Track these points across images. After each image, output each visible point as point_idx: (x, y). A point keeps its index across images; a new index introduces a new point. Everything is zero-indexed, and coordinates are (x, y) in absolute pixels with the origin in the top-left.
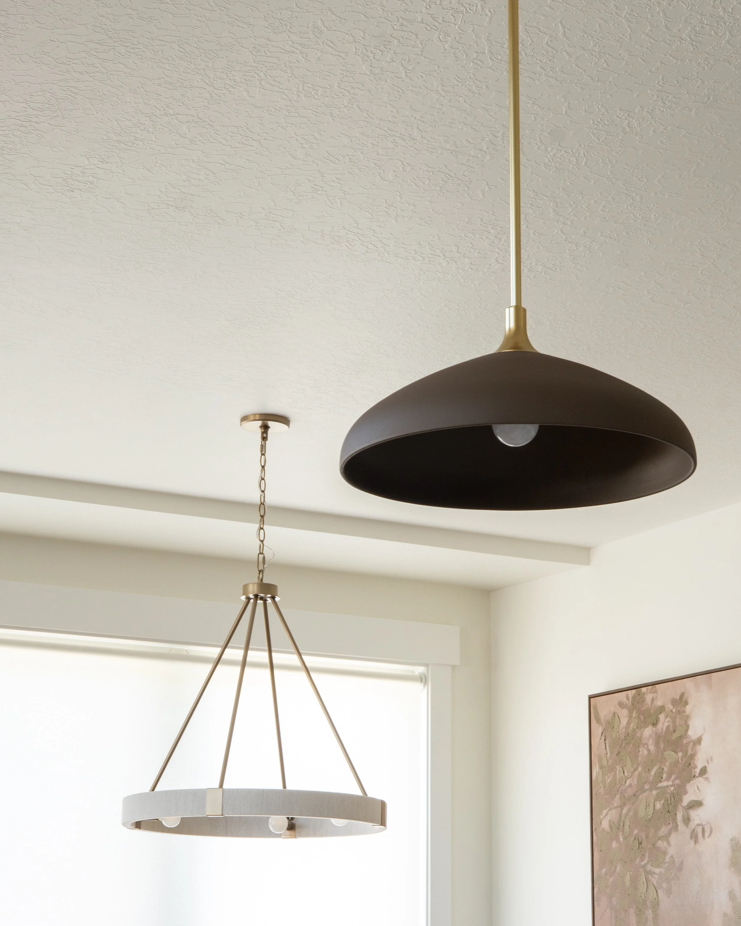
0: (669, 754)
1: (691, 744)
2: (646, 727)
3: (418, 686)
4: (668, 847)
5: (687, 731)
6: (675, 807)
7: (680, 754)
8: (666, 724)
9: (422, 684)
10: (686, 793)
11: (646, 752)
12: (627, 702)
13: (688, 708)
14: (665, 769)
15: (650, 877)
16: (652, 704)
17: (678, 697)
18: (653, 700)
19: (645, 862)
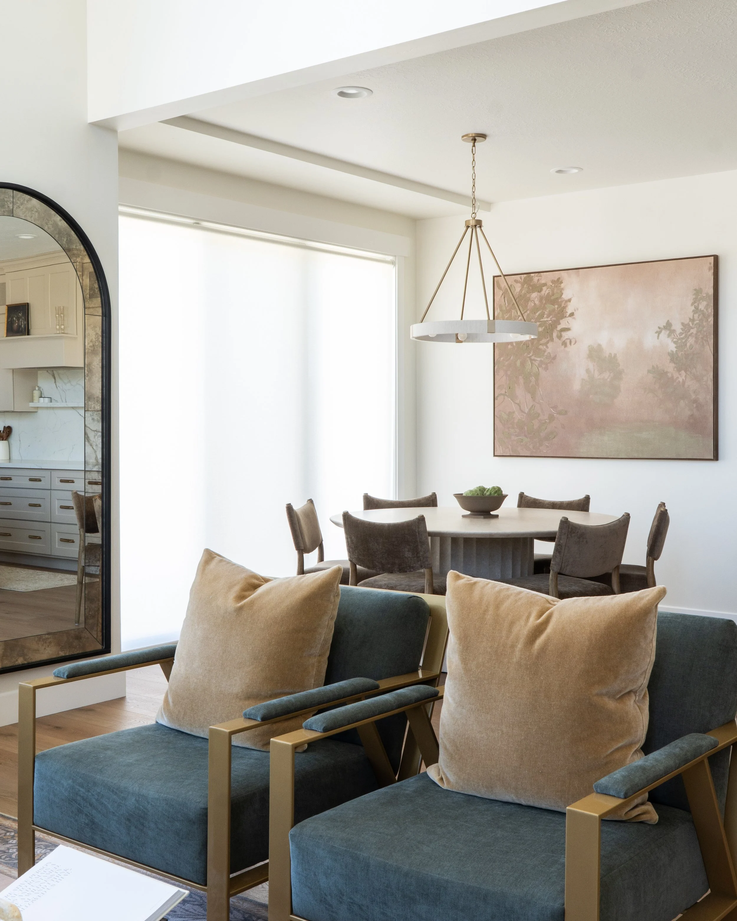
0: (549, 307)
1: (564, 302)
2: (533, 293)
3: (391, 266)
4: (546, 349)
5: (561, 295)
6: (552, 330)
7: (556, 306)
8: (547, 292)
9: (393, 266)
10: (559, 324)
11: (533, 304)
12: (521, 280)
13: (562, 285)
14: (546, 313)
15: (534, 362)
16: (538, 282)
17: (556, 279)
18: (538, 280)
19: (531, 355)
